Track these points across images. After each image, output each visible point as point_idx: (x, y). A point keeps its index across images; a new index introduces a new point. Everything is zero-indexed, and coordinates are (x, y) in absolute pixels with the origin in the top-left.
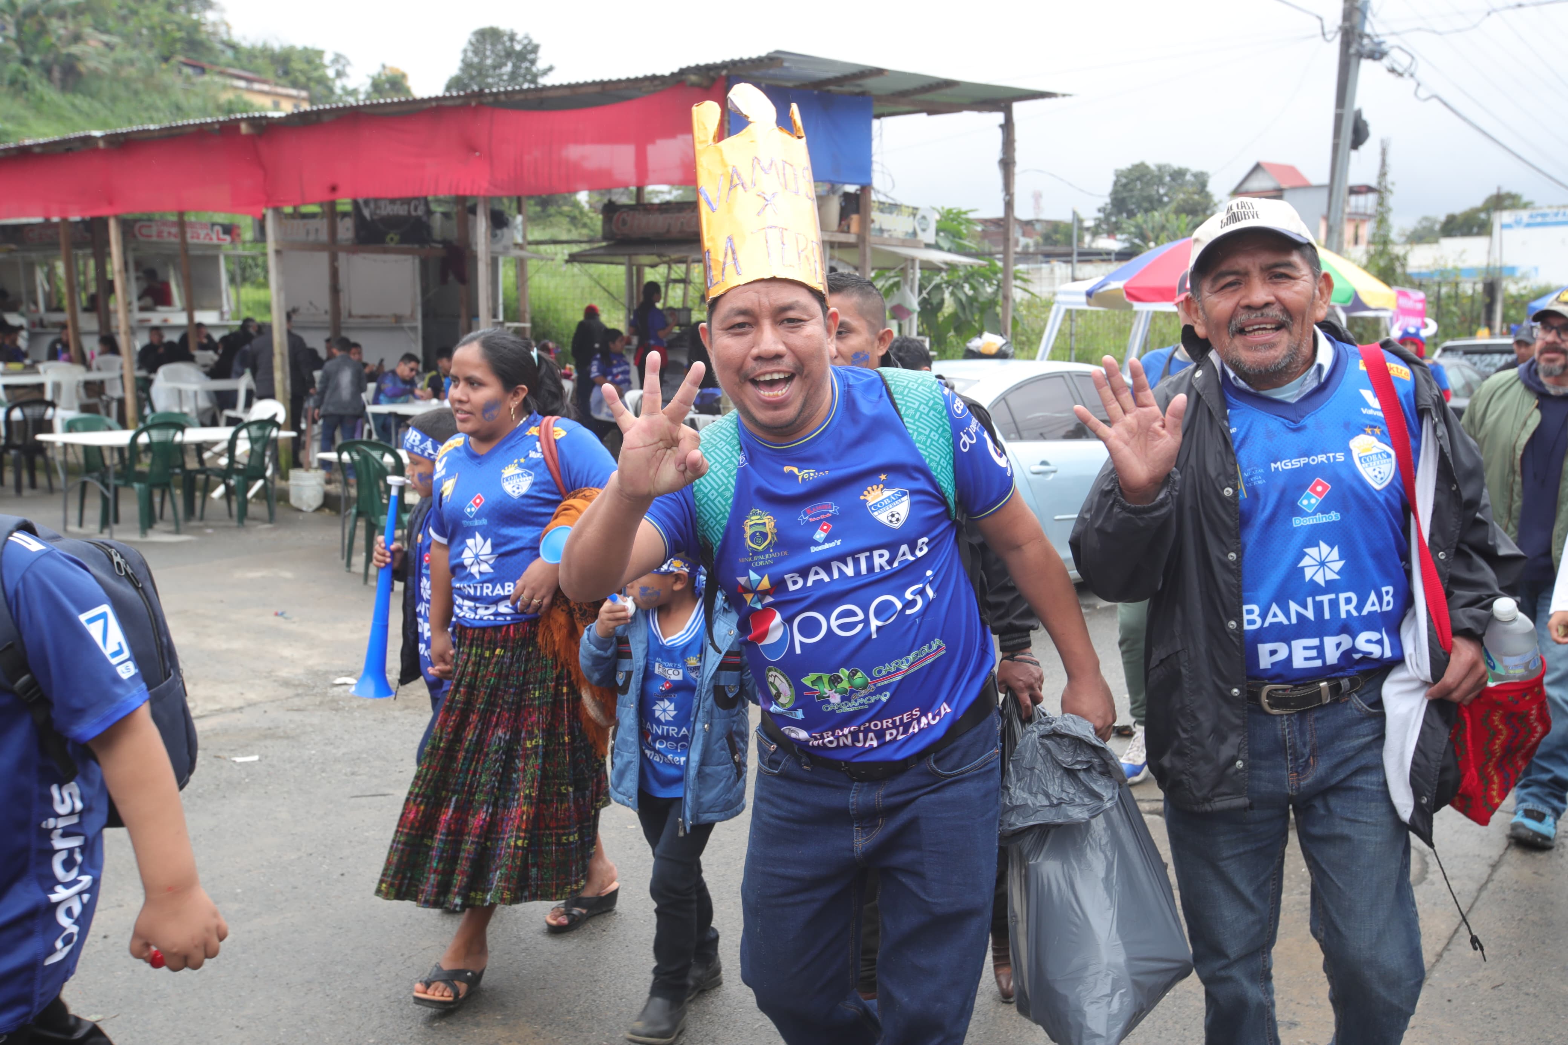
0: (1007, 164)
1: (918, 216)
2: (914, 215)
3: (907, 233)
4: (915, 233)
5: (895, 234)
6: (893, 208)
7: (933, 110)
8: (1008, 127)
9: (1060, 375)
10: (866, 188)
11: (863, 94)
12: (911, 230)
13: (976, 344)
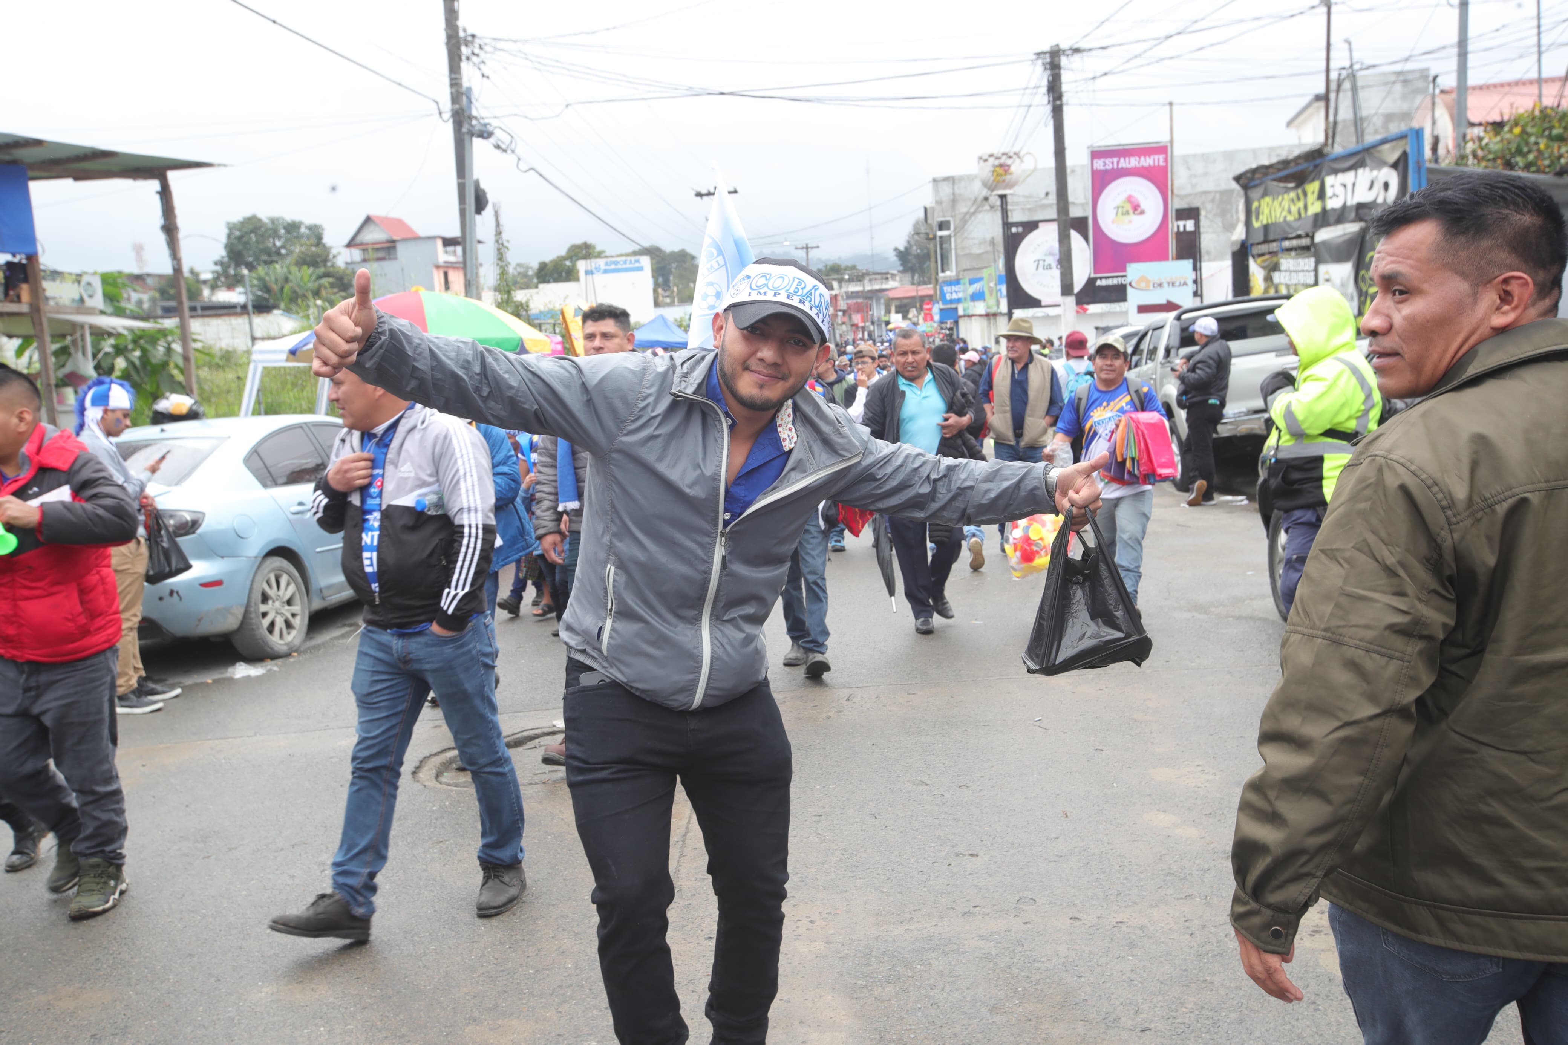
0: (170, 229)
1: (83, 283)
2: (79, 282)
3: (74, 300)
4: (82, 300)
5: (61, 302)
6: (55, 275)
7: (79, 176)
8: (165, 194)
9: (299, 426)
10: (32, 258)
11: (15, 162)
12: (77, 297)
13: (163, 405)
